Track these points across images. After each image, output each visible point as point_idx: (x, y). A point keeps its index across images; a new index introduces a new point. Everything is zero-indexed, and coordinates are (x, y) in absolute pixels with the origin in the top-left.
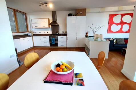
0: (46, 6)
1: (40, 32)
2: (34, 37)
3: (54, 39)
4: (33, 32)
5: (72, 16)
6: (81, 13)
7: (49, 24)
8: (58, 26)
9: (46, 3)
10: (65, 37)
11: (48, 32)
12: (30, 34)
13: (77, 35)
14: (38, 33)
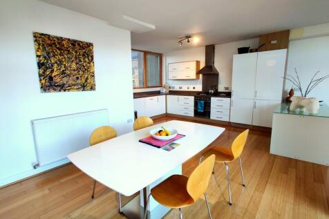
0: (188, 41)
1: (181, 88)
2: (168, 96)
3: (203, 102)
4: (170, 88)
5: (247, 52)
6: (273, 42)
7: (198, 73)
8: (217, 75)
9: (188, 37)
10: (227, 100)
11: (194, 88)
12: (164, 91)
13: (256, 96)
14: (177, 89)
